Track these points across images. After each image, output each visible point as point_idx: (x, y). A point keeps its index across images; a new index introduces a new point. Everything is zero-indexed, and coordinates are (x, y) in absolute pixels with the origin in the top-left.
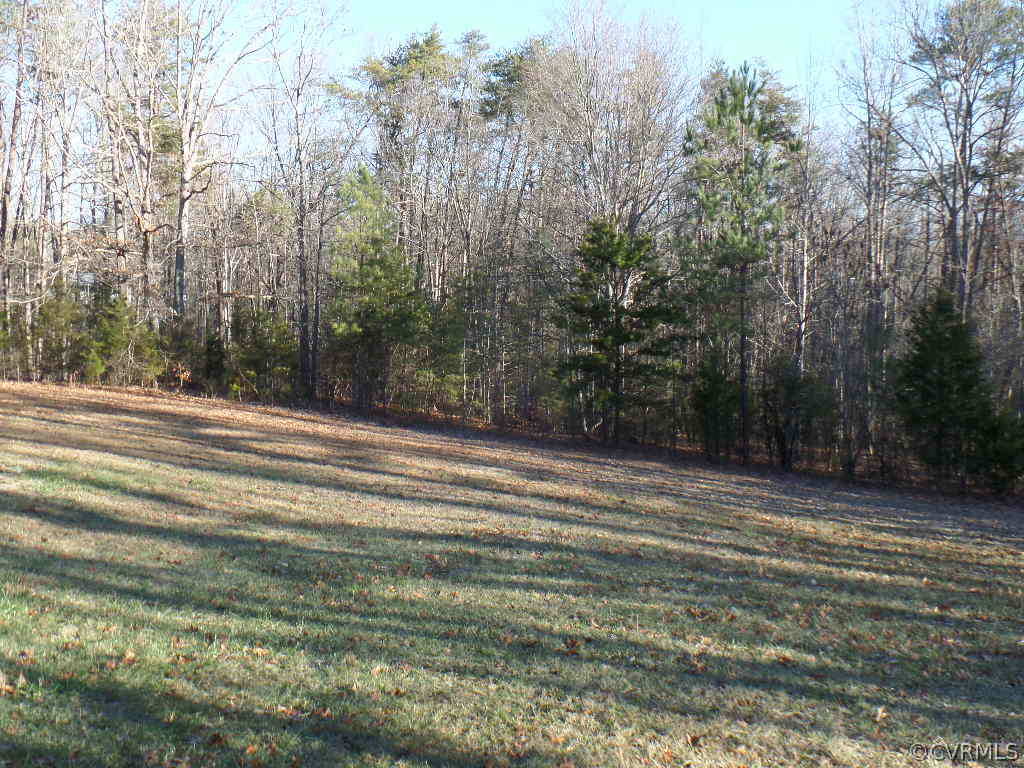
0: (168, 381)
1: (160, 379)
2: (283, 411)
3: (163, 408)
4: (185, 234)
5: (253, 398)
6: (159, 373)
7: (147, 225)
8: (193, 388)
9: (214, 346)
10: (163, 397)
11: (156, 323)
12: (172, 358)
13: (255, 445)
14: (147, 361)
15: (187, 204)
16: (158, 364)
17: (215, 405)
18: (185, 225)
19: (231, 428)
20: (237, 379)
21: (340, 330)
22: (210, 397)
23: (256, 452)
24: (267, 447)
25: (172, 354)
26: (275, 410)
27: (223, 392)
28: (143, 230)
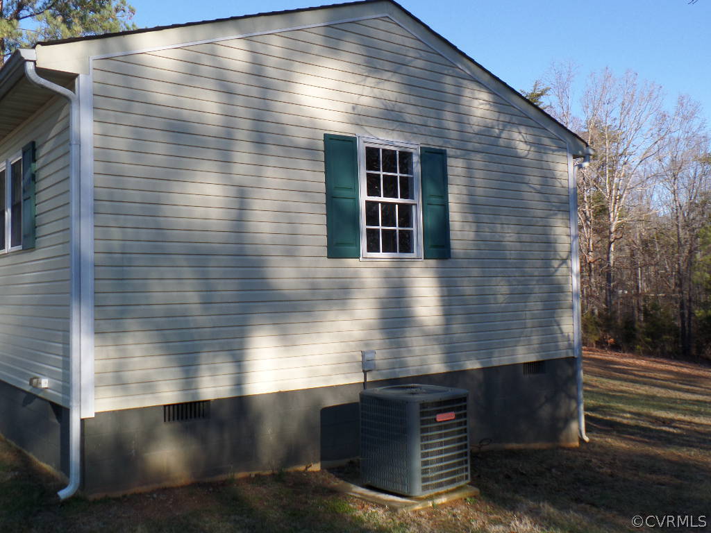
0: (601, 344)
1: (597, 343)
2: (665, 361)
3: (596, 356)
4: (612, 262)
5: (648, 354)
6: (597, 339)
7: (590, 259)
8: (615, 348)
9: (629, 324)
10: (598, 352)
11: (596, 311)
12: (604, 331)
13: (636, 373)
14: (591, 333)
15: (612, 245)
16: (595, 335)
17: (626, 357)
18: (612, 257)
19: (630, 366)
20: (640, 343)
21: (700, 314)
22: (624, 352)
23: (635, 375)
24: (642, 374)
25: (604, 329)
26: (661, 360)
27: (632, 350)
28: (588, 262)
